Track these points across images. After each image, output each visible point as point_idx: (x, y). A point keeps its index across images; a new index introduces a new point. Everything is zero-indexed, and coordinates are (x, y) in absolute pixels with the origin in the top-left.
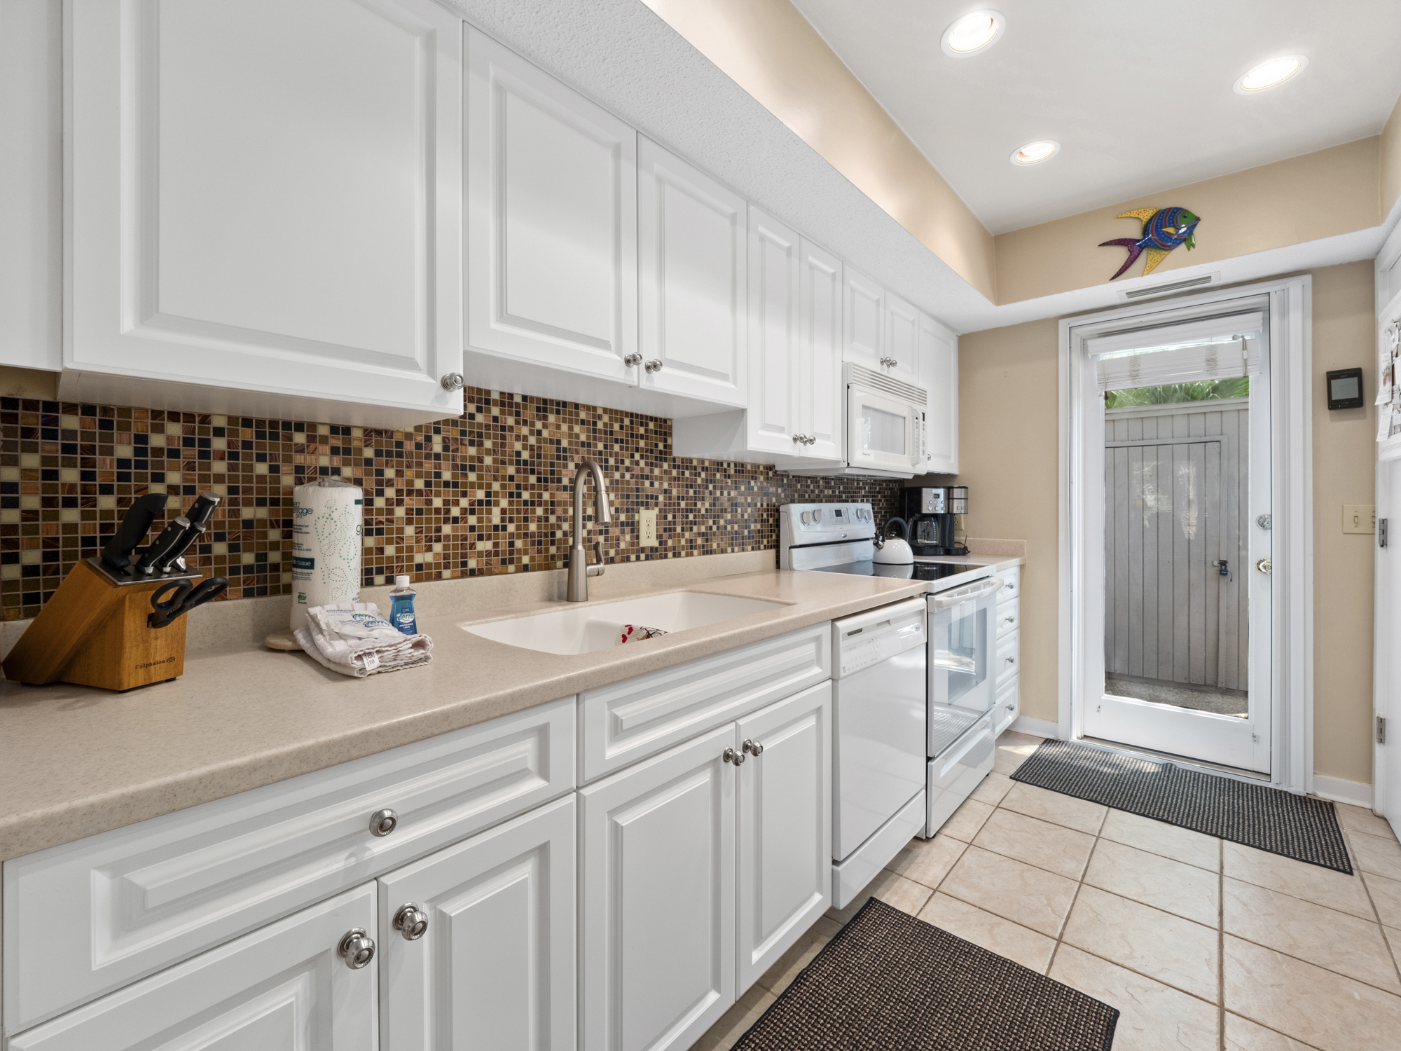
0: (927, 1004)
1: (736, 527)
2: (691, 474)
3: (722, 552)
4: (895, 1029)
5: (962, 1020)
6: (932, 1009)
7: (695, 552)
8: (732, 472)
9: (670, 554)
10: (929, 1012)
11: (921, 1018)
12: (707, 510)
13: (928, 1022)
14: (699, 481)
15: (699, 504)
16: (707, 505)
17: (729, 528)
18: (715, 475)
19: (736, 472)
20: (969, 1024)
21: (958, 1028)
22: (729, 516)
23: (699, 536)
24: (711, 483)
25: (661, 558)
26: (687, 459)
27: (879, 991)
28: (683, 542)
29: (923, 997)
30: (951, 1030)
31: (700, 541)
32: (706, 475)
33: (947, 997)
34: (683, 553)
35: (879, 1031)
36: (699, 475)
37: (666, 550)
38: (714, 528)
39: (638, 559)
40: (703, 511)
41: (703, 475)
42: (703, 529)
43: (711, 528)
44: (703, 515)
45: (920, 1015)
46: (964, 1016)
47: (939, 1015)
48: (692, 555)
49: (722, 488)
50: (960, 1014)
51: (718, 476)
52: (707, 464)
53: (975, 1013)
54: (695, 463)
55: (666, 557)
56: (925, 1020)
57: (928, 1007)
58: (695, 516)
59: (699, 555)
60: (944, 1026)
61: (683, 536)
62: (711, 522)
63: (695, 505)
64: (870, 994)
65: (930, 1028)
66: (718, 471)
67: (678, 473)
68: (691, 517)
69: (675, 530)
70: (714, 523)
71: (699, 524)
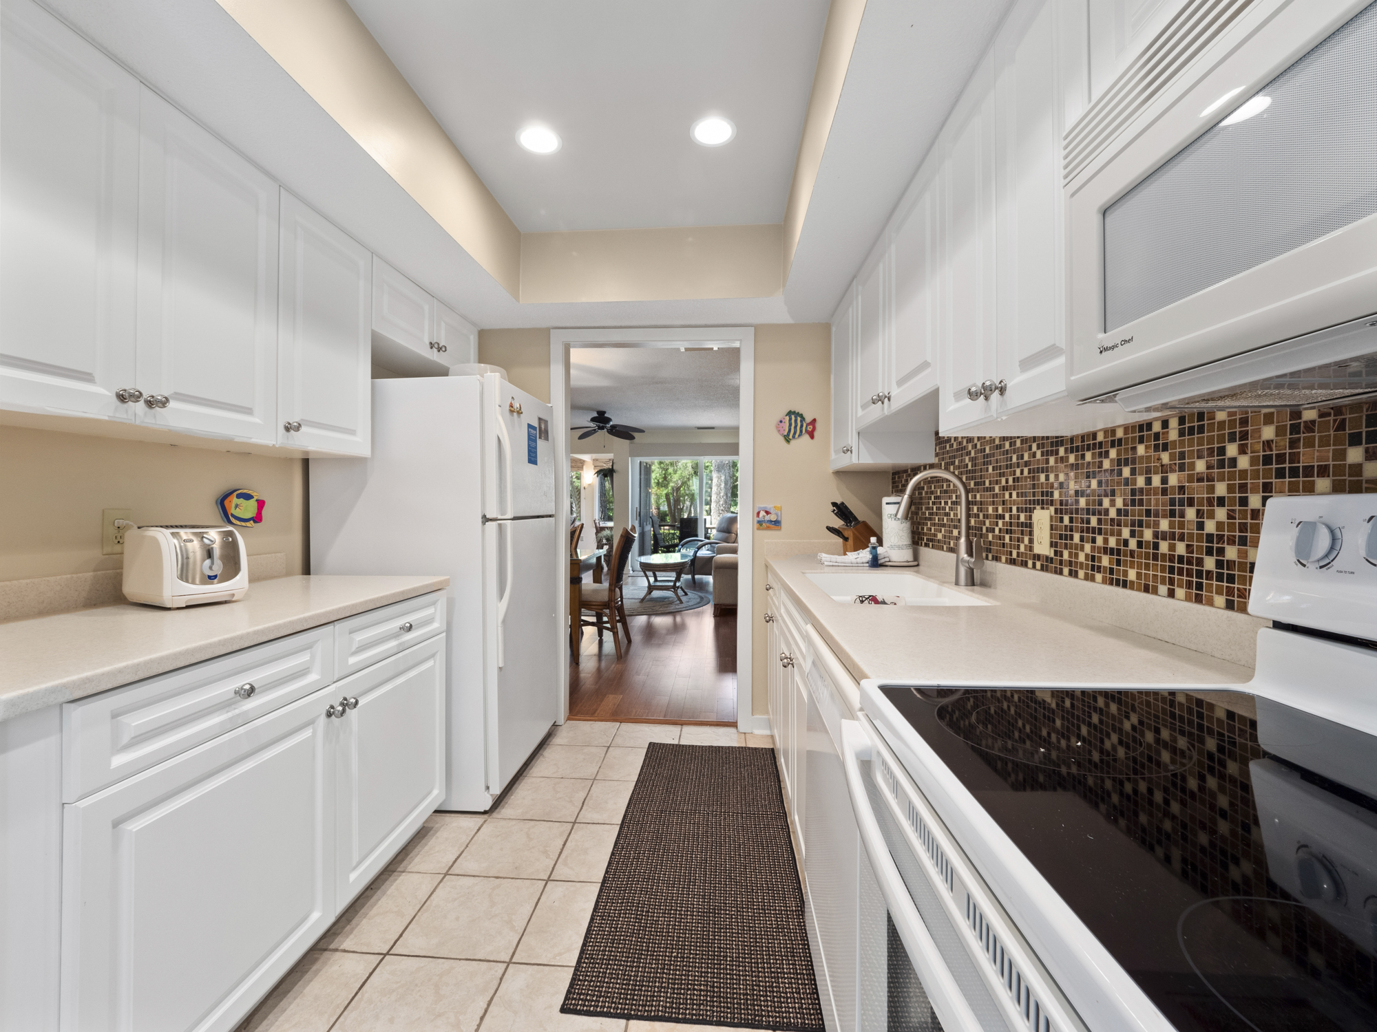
0: (711, 933)
1: (1181, 549)
2: (1093, 456)
3: (1146, 589)
4: (721, 903)
5: (683, 934)
6: (706, 931)
7: (1099, 577)
8: (1173, 435)
9: (1066, 571)
10: (706, 927)
11: (710, 920)
12: (1119, 512)
13: (704, 920)
14: (1106, 464)
15: (1106, 502)
16: (1119, 503)
17: (1164, 547)
18: (1134, 449)
19: (1181, 433)
20: (677, 933)
21: (683, 926)
22: (1164, 525)
23: (1105, 553)
24: (1126, 464)
25: (1056, 572)
26: (1088, 435)
27: (748, 925)
28: (1082, 558)
29: (717, 937)
30: (687, 922)
31: (1105, 561)
32: (1119, 454)
33: (699, 947)
34: (1081, 573)
35: (729, 897)
36: (1107, 454)
37: (1061, 563)
38: (1133, 544)
39: (1034, 566)
40: (1113, 513)
41: (1113, 453)
42: (1112, 542)
43: (1126, 543)
44: (1112, 520)
45: (711, 922)
46: (682, 937)
47: (699, 929)
48: (1093, 579)
49: (1148, 471)
50: (685, 938)
51: (1141, 450)
52: (1120, 434)
53: (676, 945)
54: (1100, 437)
55: (1061, 573)
56: (706, 920)
57: (709, 931)
58: (1100, 521)
59: (1104, 582)
60: (692, 923)
61: (1082, 549)
62: (1126, 533)
63: (1100, 504)
64: (751, 920)
65: (701, 916)
66: (1141, 441)
67: (1076, 459)
68: (1094, 521)
69: (1072, 539)
70: (1133, 534)
71: (1106, 534)
